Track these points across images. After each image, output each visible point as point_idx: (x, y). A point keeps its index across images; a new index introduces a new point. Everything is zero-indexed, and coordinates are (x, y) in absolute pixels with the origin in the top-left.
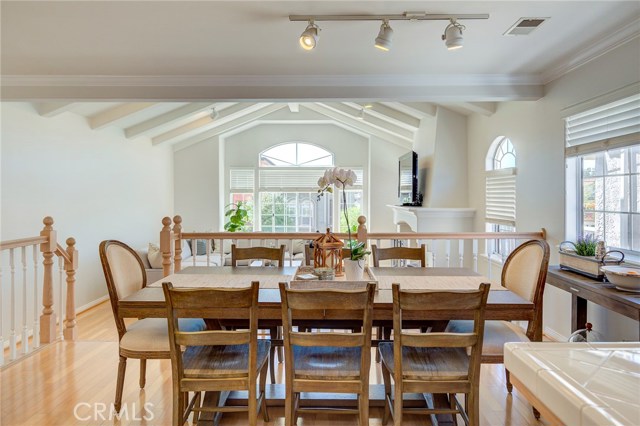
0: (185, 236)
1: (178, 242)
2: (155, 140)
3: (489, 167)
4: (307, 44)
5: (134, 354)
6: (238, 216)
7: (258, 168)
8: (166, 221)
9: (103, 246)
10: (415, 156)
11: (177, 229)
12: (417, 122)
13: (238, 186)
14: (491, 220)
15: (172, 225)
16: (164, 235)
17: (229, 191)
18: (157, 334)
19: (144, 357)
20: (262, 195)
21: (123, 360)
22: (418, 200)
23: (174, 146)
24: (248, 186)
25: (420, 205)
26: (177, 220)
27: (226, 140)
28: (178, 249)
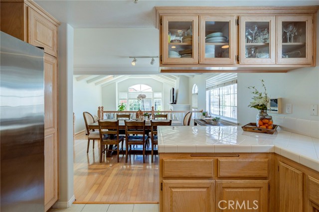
0: (105, 112)
1: (102, 114)
2: (96, 84)
3: (193, 93)
4: (134, 64)
5: (91, 139)
6: (122, 107)
7: (128, 92)
8: (99, 108)
9: (84, 113)
10: (173, 89)
11: (102, 110)
12: (176, 79)
13: (122, 98)
14: (193, 108)
15: (101, 109)
16: (99, 112)
17: (119, 99)
18: (97, 134)
19: (94, 139)
20: (130, 100)
21: (89, 140)
22: (174, 102)
23: (102, 85)
24: (125, 98)
25: (175, 104)
26: (102, 108)
27: (118, 83)
28: (103, 115)
